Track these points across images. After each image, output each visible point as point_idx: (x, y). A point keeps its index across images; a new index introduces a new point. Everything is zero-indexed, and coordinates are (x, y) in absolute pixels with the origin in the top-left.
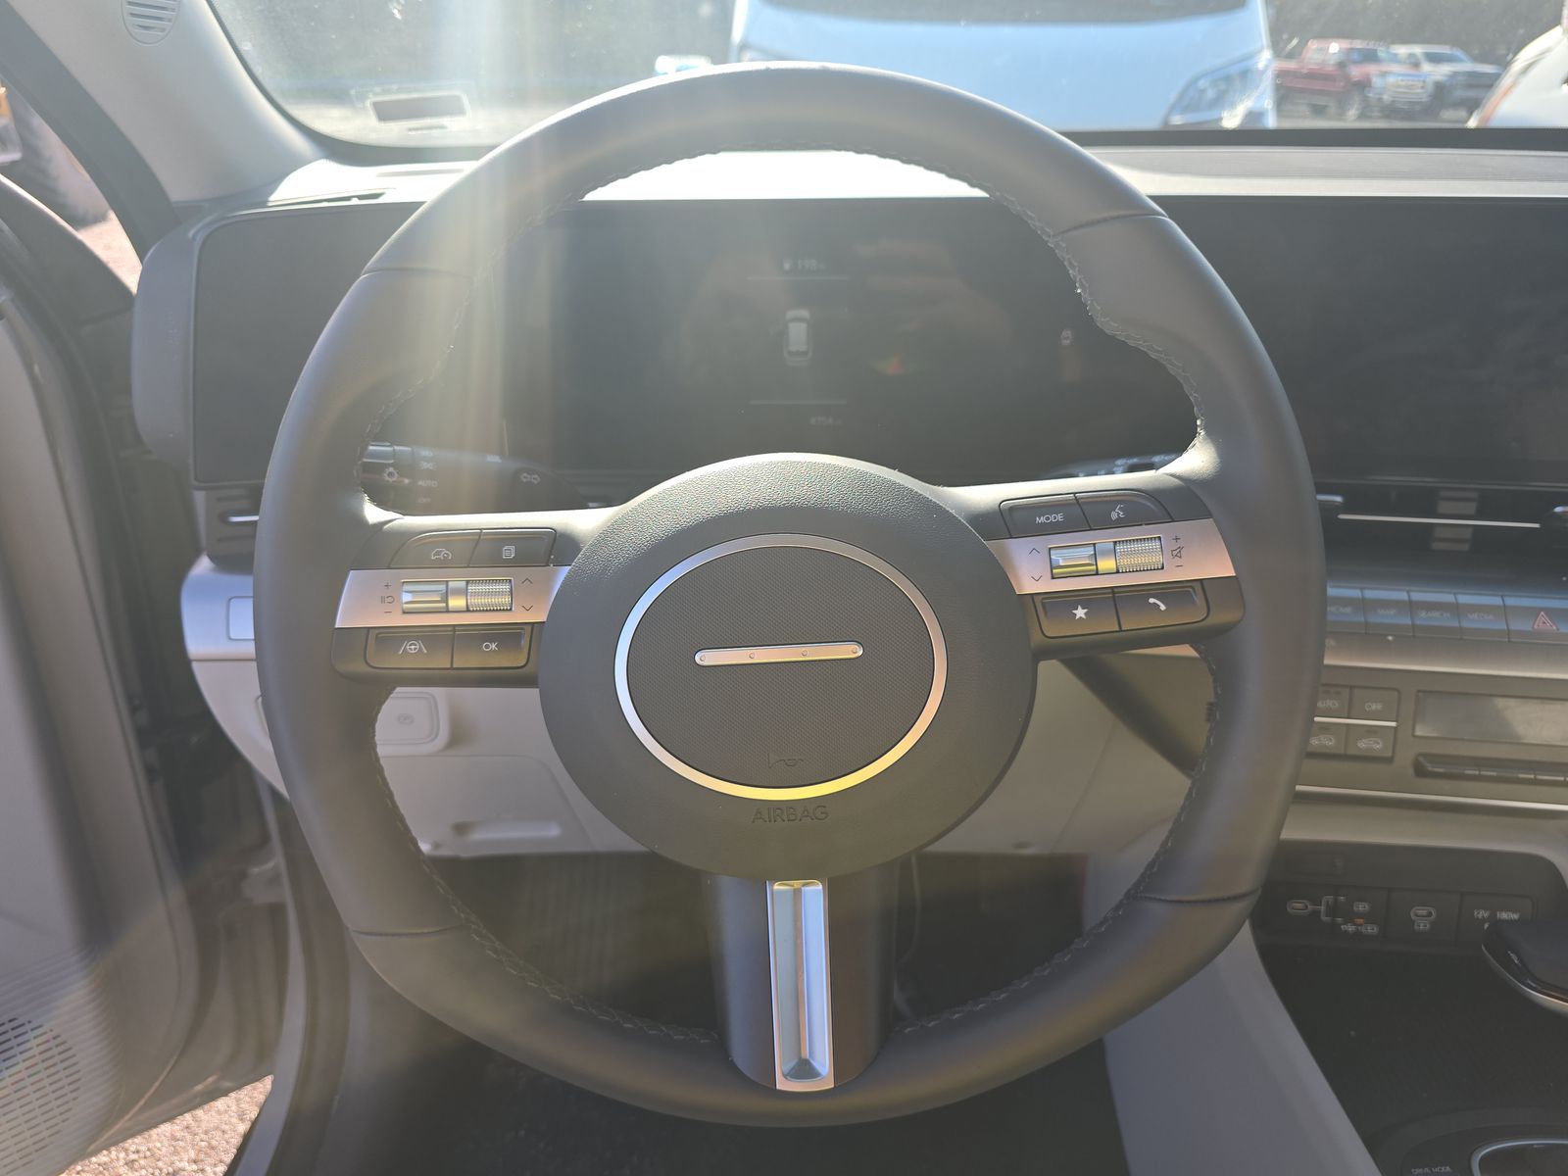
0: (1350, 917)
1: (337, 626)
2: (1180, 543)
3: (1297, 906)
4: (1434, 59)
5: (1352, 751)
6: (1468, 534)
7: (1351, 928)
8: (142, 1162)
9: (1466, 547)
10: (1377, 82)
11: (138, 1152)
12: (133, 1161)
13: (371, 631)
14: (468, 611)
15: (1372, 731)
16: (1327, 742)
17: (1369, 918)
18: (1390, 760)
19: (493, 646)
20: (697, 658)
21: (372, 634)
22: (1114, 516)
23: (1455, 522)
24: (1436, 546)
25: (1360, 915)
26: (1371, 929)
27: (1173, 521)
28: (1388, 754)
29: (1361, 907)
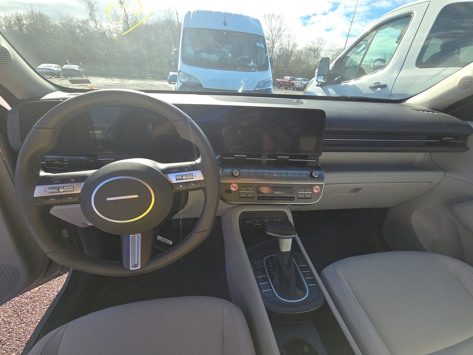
0: (256, 223)
1: (34, 197)
2: (195, 174)
3: (248, 222)
4: (304, 80)
5: (248, 197)
6: (266, 161)
7: (256, 225)
8: (50, 290)
9: (266, 163)
10: (295, 84)
11: (49, 288)
12: (48, 290)
13: (42, 197)
14: (64, 192)
15: (250, 193)
16: (244, 195)
17: (259, 223)
18: (253, 198)
19: (71, 198)
20: (107, 199)
21: (43, 198)
22: (185, 170)
23: (264, 159)
24: (262, 163)
25: (257, 222)
26: (259, 224)
27: (194, 171)
28: (253, 197)
29: (258, 221)
